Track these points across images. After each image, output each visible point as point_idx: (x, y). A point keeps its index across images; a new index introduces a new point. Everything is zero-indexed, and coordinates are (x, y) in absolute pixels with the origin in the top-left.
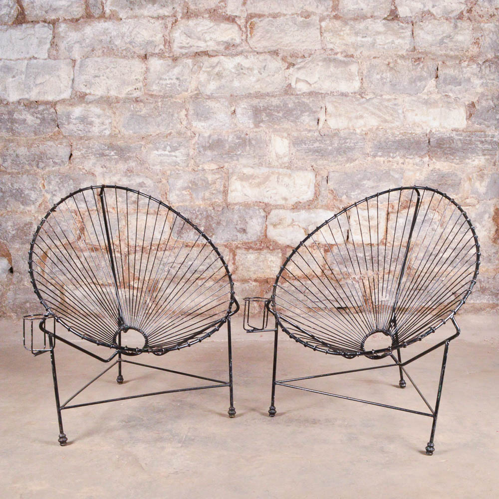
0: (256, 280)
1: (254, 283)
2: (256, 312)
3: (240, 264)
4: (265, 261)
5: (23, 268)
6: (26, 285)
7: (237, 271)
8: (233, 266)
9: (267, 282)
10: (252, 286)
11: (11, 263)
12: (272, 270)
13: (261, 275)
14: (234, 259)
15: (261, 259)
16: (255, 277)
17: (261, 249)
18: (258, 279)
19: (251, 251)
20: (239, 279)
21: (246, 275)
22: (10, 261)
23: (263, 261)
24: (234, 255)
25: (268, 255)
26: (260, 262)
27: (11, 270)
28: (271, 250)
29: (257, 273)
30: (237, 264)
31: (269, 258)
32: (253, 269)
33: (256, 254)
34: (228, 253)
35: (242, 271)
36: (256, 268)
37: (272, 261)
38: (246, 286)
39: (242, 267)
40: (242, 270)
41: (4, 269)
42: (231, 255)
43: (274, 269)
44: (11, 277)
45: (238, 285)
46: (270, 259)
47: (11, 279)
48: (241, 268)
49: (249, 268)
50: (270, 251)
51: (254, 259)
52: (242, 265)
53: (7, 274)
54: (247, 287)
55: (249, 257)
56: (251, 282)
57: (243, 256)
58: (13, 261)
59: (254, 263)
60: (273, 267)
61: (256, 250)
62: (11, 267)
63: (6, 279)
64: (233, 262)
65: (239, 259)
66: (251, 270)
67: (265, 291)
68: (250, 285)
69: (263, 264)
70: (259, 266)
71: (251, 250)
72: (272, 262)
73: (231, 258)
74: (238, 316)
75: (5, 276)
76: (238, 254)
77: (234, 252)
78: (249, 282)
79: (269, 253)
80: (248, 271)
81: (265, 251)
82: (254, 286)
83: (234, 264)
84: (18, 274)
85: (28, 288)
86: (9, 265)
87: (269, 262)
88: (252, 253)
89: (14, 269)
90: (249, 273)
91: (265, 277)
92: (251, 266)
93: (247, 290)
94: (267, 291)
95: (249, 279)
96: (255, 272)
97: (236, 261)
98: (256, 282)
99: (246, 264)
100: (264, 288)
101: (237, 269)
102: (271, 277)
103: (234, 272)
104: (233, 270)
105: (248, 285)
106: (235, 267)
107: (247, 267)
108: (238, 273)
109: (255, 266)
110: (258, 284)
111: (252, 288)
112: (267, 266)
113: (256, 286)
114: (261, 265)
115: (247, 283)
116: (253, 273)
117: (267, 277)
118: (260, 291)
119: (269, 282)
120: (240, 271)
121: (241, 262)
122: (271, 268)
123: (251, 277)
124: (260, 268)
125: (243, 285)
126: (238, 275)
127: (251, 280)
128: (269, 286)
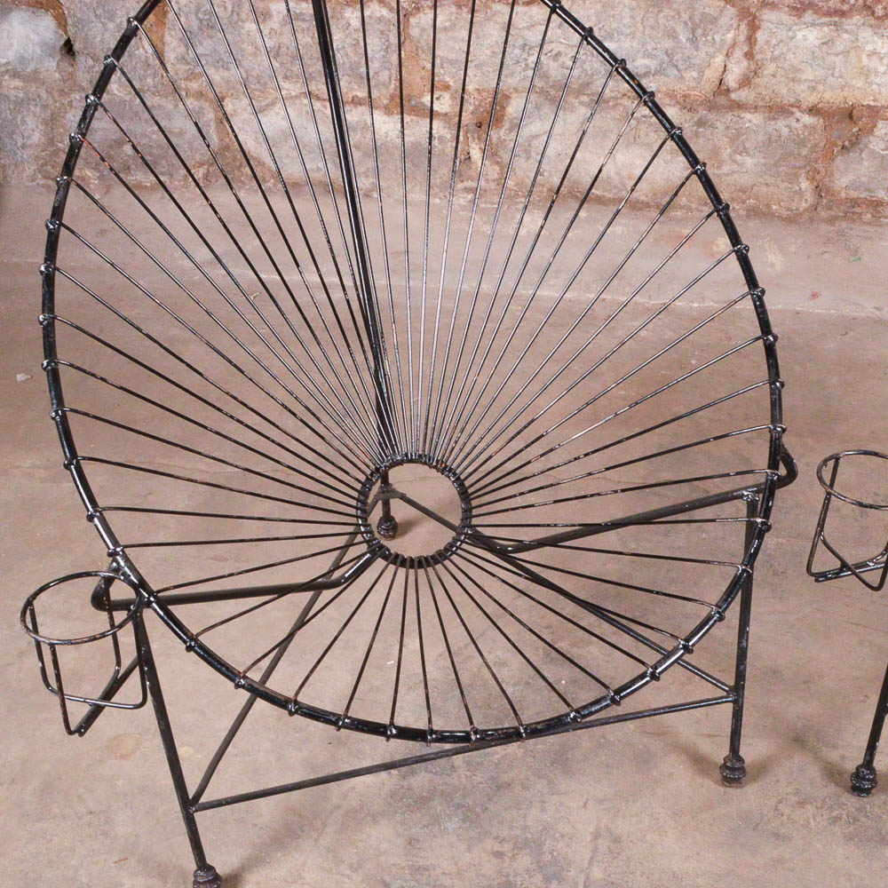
0: (813, 110)
1: (808, 119)
2: (804, 206)
3: (769, 57)
4: (853, 52)
5: (102, 41)
6: (116, 92)
7: (757, 80)
8: (745, 63)
9: (851, 116)
10: (800, 126)
11: (65, 26)
12: (872, 83)
13: (831, 96)
14: (751, 40)
15: (839, 46)
16: (811, 99)
17: (843, 14)
18: (820, 105)
19: (809, 16)
20: (761, 103)
21: (784, 91)
22: (61, 21)
23: (846, 53)
24: (754, 27)
25: (866, 34)
26: (837, 55)
27: (68, 48)
28: (878, 18)
29: (820, 87)
30: (759, 57)
31: (867, 43)
32: (809, 74)
33: (825, 29)
34: (735, 22)
35: (774, 81)
36: (820, 73)
37: (874, 53)
38: (782, 126)
39: (773, 66)
40: (774, 76)
41: (46, 44)
42: (744, 28)
43: (878, 80)
44: (71, 69)
45: (755, 122)
46: (869, 47)
47: (72, 75)
48: (770, 68)
49: (797, 70)
50: (873, 21)
51: (817, 42)
52: (774, 59)
53: (57, 59)
54: (785, 131)
55: (799, 35)
56: (798, 114)
57: (783, 33)
58: (70, 21)
59: (814, 58)
60: (876, 73)
61: (829, 14)
62: (66, 38)
63: (57, 75)
64: (746, 49)
65: (767, 42)
66: (804, 77)
67: (840, 143)
68: (794, 124)
69: (846, 62)
70: (832, 67)
71: (810, 12)
72: (874, 57)
73: (742, 38)
74: (748, 216)
75: (54, 64)
76: (765, 25)
77: (755, 17)
78: (792, 113)
79: (871, 26)
80: (793, 80)
81: (857, 19)
82: (805, 126)
83: (749, 55)
84: (91, 62)
85: (124, 102)
86: (61, 32)
87: (865, 59)
88: (813, 25)
89: (77, 47)
90: (796, 85)
91: (845, 102)
92: (802, 66)
93: (783, 139)
94: (847, 143)
95: (792, 106)
96: (814, 84)
97: (757, 48)
98: (815, 115)
99: (790, 56)
100: (836, 133)
101: (756, 74)
102: (865, 103)
103: (746, 82)
104: (745, 75)
105: (788, 123)
106: (753, 67)
107: (793, 66)
108: (759, 85)
109: (819, 65)
110: (821, 120)
111: (800, 132)
112: (855, 70)
113: (814, 128)
114: (837, 64)
115: (785, 118)
116: (809, 87)
117: (851, 103)
118: (824, 143)
119: (855, 118)
120: (767, 80)
121: (772, 50)
122: (867, 76)
123: (800, 98)
124: (833, 75)
125: (772, 123)
126: (759, 90)
127: (799, 107)
128: (854, 131)
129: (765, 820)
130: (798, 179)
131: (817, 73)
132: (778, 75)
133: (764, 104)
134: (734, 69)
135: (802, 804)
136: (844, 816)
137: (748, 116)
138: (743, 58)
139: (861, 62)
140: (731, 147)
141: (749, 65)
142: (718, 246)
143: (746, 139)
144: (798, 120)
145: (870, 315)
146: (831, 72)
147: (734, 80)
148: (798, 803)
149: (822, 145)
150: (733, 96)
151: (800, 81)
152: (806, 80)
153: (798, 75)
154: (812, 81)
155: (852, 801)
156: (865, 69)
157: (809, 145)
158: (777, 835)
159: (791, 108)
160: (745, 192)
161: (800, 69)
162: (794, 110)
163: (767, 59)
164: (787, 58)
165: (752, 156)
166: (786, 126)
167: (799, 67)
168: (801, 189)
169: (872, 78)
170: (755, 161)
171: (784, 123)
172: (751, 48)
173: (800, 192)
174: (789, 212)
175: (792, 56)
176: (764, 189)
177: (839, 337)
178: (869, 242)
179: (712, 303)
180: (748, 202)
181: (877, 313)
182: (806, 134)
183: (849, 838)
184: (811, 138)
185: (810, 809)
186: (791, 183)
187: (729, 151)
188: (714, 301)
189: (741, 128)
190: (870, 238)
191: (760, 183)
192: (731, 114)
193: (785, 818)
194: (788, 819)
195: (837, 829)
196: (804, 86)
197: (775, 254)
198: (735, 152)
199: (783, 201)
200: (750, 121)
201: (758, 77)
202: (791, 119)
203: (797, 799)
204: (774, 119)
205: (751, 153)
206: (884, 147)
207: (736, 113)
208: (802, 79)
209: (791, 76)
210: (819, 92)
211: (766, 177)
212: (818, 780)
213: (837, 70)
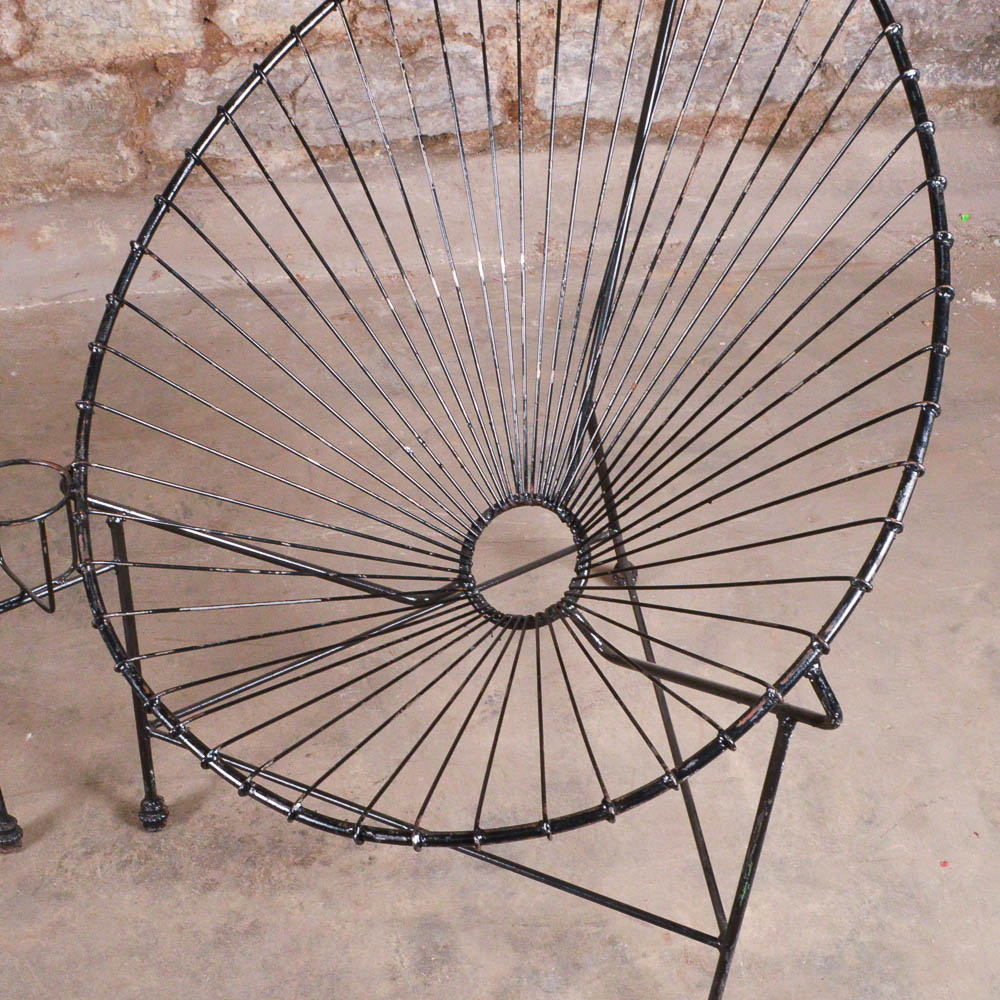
0: (111, 68)
1: (108, 79)
2: (131, 176)
3: (43, 14)
7: (38, 43)
8: (18, 25)
9: (156, 69)
10: (101, 87)
12: (166, 29)
13: (125, 48)
16: (105, 56)
18: (118, 61)
20: (51, 68)
21: (72, 51)
29: (111, 41)
30: (32, 16)
32: (93, 28)
35: (58, 40)
36: (106, 25)
38: (80, 90)
39: (51, 24)
43: (171, 24)
45: (49, 89)
48: (49, 27)
49: (80, 25)
52: (50, 16)
54: (87, 96)
56: (97, 75)
59: (95, 10)
60: (167, 17)
64: (15, 10)
66: (89, 32)
67: (152, 100)
68: (95, 86)
69: (131, 9)
70: (116, 17)
74: (72, 197)
78: (89, 75)
80: (78, 37)
82: (108, 87)
83: (20, 16)
90: (83, 42)
91: (144, 54)
92: (84, 20)
93: (86, 104)
94: (161, 99)
95: (86, 66)
96: (102, 39)
97: (27, 6)
98: (115, 73)
99: (67, 11)
100: (145, 90)
101: (35, 35)
102: (167, 52)
103: (26, 46)
104: (22, 39)
105: (87, 86)
106: (29, 29)
107: (74, 22)
108: (42, 49)
109: (101, 16)
110: (124, 78)
111: (104, 94)
112: (143, 16)
113: (118, 87)
114: (121, 13)
115: (82, 81)
116: (98, 43)
117: (150, 54)
118: (134, 102)
119: (160, 69)
120: (50, 41)
121: (45, 6)
122: (159, 22)
123: (93, 55)
124: (120, 26)
125: (69, 88)
126: (45, 53)
127: (94, 67)
128: (164, 84)
129: (46, 881)
130: (115, 148)
131: (102, 26)
132: (60, 34)
133: (53, 68)
134: (8, 34)
135: (88, 854)
136: (136, 858)
137: (41, 85)
138: (14, 21)
139: (148, 7)
140: (30, 123)
141: (23, 27)
142: (42, 236)
143: (44, 110)
144: (98, 82)
145: (218, 287)
146: (117, 22)
147: (13, 45)
148: (86, 853)
149: (132, 105)
150: (17, 64)
151: (85, 37)
152: (92, 35)
153: (82, 31)
154: (100, 35)
155: (143, 838)
156: (154, 13)
157: (119, 108)
158: (58, 896)
159: (85, 69)
160: (62, 171)
161: (82, 24)
162: (91, 70)
163: (42, 18)
164: (65, 13)
165: (56, 129)
166: (86, 90)
167: (81, 21)
168: (121, 157)
169: (164, 23)
170: (61, 134)
171: (82, 86)
172: (20, 7)
173: (122, 162)
174: (116, 186)
175: (70, 11)
176: (81, 163)
177: (182, 318)
178: (211, 205)
179: (42, 303)
180: (68, 181)
181: (226, 283)
182: (111, 95)
183: (137, 881)
184: (118, 99)
185: (97, 857)
186: (109, 153)
187: (28, 127)
188: (44, 300)
189: (36, 99)
190: (211, 201)
191: (74, 158)
192: (19, 85)
193: (69, 874)
194: (73, 874)
195: (127, 874)
196: (93, 43)
197: (109, 236)
198: (35, 128)
199: (105, 174)
200: (44, 90)
201: (39, 39)
202: (90, 81)
203: (84, 850)
204: (70, 83)
205: (54, 126)
206: (202, 98)
207: (25, 84)
208: (89, 34)
209: (76, 32)
210: (112, 46)
211: (79, 151)
212: (110, 823)
213: (123, 20)
